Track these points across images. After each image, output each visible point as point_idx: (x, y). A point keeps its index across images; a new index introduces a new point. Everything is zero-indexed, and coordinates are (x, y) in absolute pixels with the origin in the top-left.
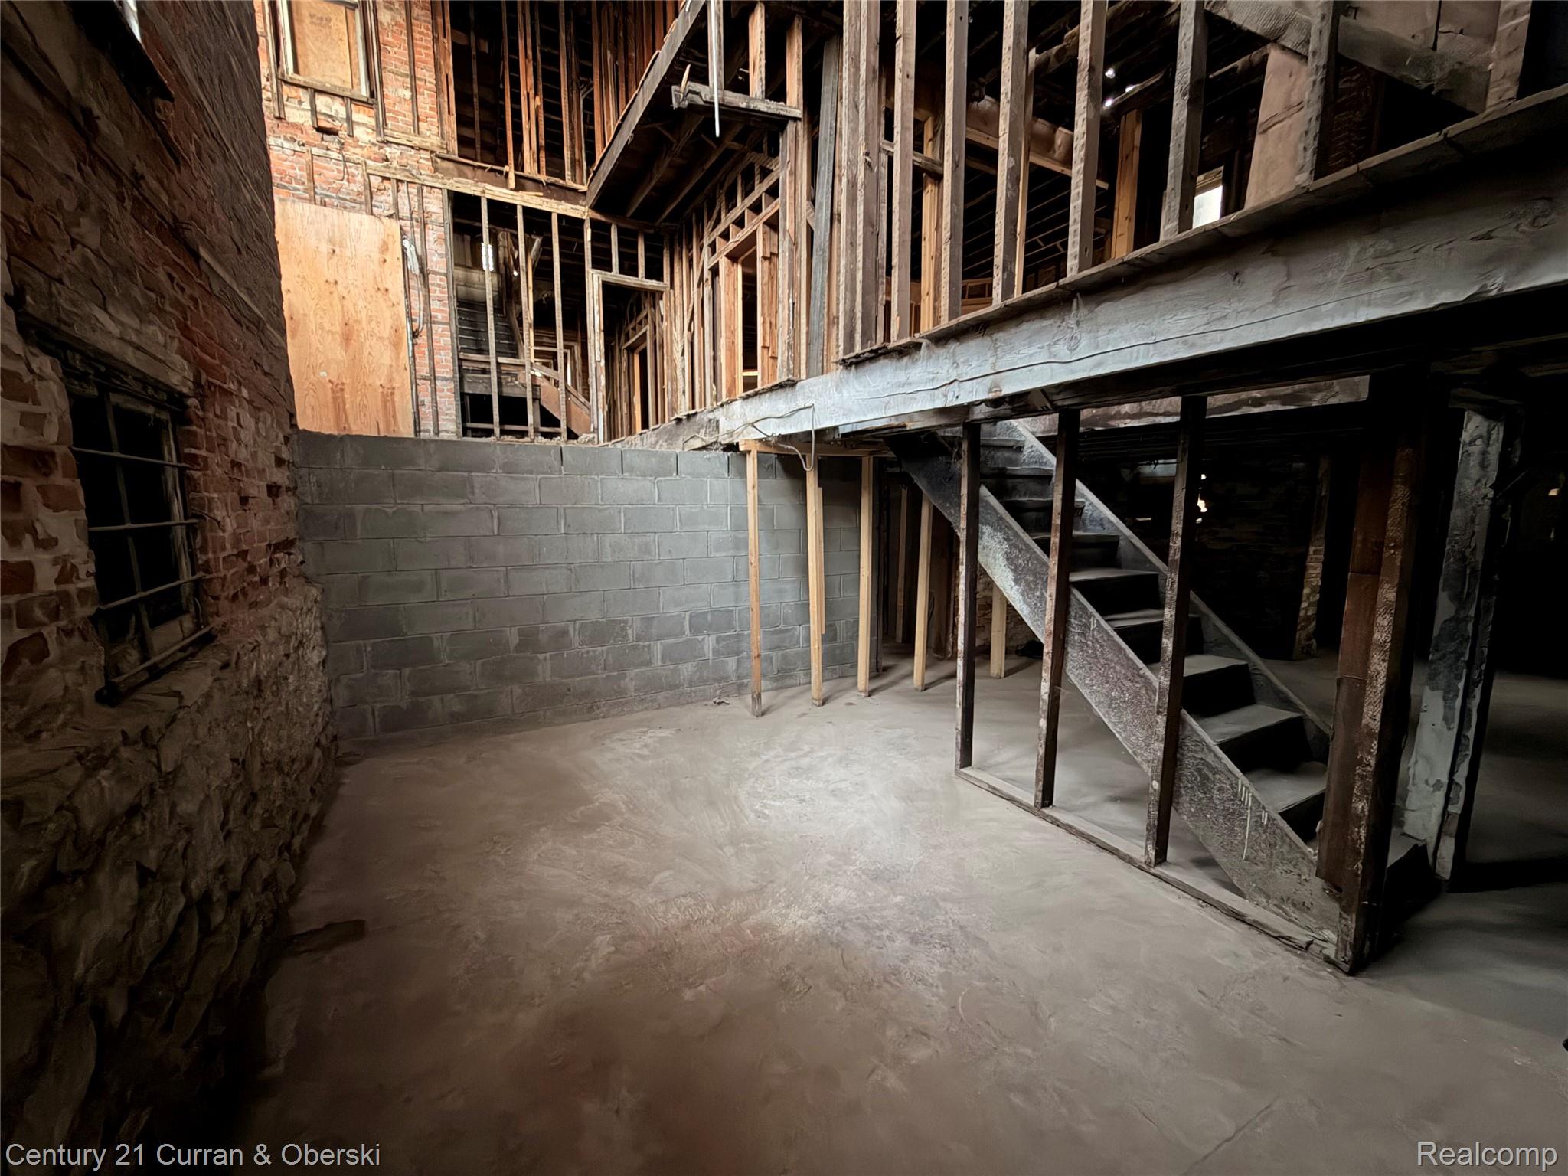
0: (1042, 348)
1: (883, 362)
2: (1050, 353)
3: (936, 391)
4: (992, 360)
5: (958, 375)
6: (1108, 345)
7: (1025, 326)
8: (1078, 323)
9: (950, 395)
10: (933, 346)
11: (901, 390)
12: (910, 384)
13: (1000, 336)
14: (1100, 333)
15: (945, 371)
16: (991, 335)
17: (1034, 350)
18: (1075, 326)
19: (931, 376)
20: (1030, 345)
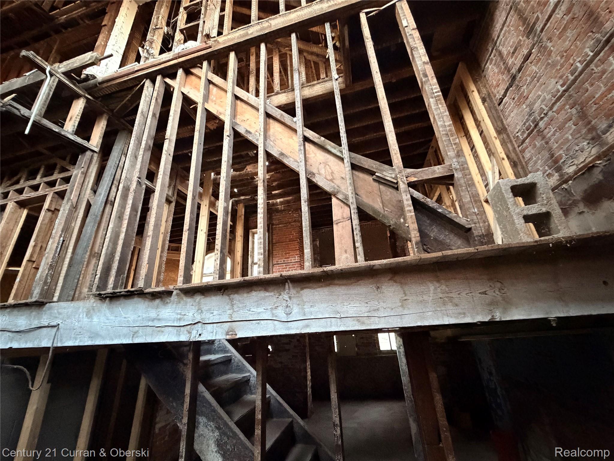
0: (267, 309)
1: (136, 300)
2: (273, 314)
3: (182, 328)
4: (229, 312)
5: (202, 319)
6: (311, 314)
7: (254, 293)
8: (290, 298)
9: (194, 332)
10: (182, 295)
11: (150, 324)
12: (159, 320)
13: (236, 297)
14: (305, 307)
15: (191, 314)
16: (228, 295)
17: (260, 310)
18: (288, 299)
19: (179, 316)
20: (258, 306)
